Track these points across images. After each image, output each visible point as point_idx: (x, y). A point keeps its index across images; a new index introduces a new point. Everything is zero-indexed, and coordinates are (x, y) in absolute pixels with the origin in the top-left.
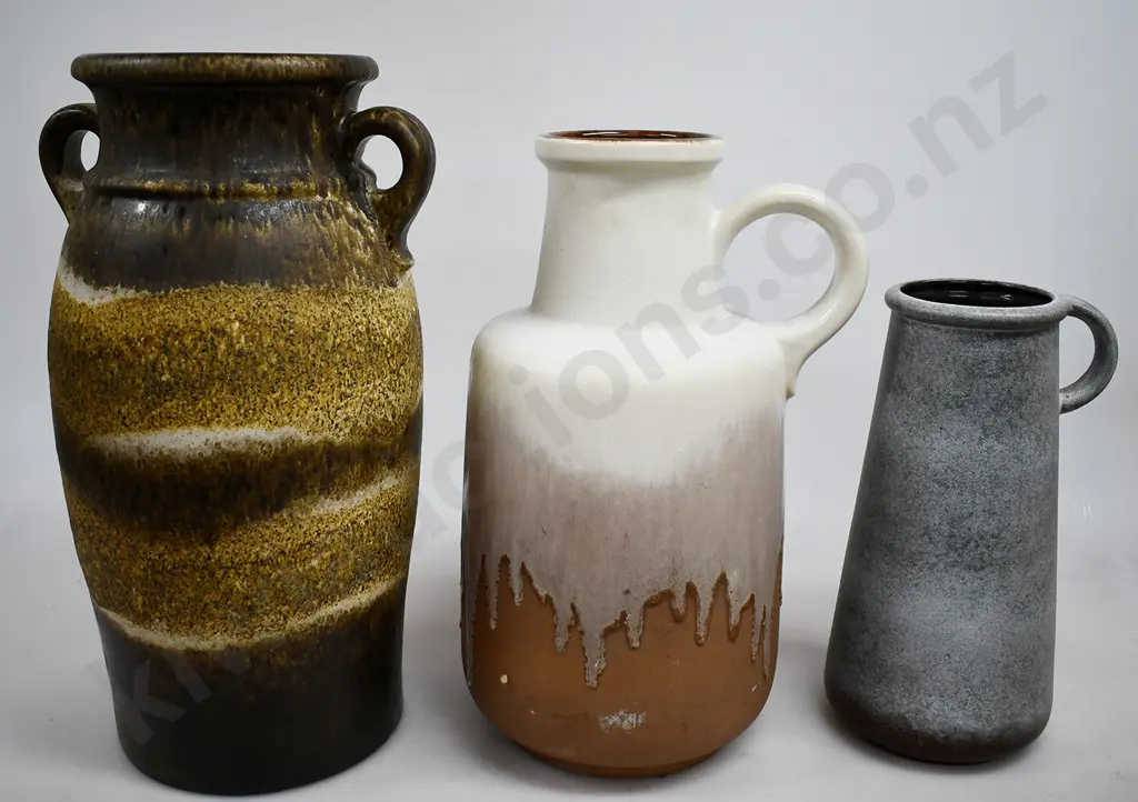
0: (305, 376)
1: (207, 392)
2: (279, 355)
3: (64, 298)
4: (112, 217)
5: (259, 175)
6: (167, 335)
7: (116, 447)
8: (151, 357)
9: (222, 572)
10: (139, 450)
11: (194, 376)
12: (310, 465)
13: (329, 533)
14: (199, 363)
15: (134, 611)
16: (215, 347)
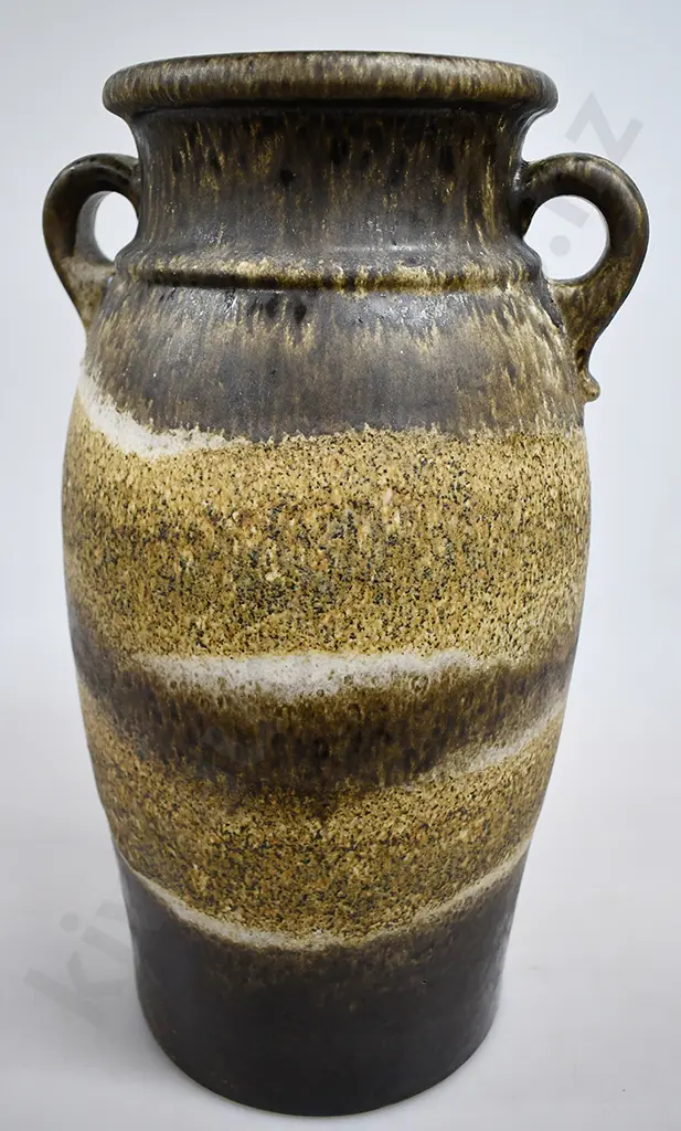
0: (483, 572)
1: (339, 600)
2: (449, 541)
3: (96, 440)
4: (180, 320)
5: (416, 253)
6: (277, 510)
7: (184, 676)
8: (250, 544)
9: (335, 855)
10: (222, 682)
11: (320, 574)
12: (477, 702)
13: (488, 792)
14: (328, 555)
15: (192, 892)
16: (354, 530)
